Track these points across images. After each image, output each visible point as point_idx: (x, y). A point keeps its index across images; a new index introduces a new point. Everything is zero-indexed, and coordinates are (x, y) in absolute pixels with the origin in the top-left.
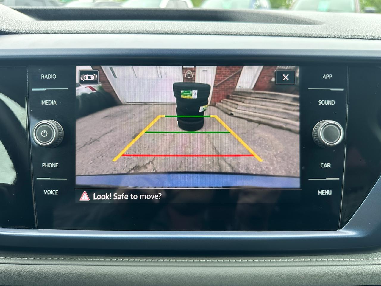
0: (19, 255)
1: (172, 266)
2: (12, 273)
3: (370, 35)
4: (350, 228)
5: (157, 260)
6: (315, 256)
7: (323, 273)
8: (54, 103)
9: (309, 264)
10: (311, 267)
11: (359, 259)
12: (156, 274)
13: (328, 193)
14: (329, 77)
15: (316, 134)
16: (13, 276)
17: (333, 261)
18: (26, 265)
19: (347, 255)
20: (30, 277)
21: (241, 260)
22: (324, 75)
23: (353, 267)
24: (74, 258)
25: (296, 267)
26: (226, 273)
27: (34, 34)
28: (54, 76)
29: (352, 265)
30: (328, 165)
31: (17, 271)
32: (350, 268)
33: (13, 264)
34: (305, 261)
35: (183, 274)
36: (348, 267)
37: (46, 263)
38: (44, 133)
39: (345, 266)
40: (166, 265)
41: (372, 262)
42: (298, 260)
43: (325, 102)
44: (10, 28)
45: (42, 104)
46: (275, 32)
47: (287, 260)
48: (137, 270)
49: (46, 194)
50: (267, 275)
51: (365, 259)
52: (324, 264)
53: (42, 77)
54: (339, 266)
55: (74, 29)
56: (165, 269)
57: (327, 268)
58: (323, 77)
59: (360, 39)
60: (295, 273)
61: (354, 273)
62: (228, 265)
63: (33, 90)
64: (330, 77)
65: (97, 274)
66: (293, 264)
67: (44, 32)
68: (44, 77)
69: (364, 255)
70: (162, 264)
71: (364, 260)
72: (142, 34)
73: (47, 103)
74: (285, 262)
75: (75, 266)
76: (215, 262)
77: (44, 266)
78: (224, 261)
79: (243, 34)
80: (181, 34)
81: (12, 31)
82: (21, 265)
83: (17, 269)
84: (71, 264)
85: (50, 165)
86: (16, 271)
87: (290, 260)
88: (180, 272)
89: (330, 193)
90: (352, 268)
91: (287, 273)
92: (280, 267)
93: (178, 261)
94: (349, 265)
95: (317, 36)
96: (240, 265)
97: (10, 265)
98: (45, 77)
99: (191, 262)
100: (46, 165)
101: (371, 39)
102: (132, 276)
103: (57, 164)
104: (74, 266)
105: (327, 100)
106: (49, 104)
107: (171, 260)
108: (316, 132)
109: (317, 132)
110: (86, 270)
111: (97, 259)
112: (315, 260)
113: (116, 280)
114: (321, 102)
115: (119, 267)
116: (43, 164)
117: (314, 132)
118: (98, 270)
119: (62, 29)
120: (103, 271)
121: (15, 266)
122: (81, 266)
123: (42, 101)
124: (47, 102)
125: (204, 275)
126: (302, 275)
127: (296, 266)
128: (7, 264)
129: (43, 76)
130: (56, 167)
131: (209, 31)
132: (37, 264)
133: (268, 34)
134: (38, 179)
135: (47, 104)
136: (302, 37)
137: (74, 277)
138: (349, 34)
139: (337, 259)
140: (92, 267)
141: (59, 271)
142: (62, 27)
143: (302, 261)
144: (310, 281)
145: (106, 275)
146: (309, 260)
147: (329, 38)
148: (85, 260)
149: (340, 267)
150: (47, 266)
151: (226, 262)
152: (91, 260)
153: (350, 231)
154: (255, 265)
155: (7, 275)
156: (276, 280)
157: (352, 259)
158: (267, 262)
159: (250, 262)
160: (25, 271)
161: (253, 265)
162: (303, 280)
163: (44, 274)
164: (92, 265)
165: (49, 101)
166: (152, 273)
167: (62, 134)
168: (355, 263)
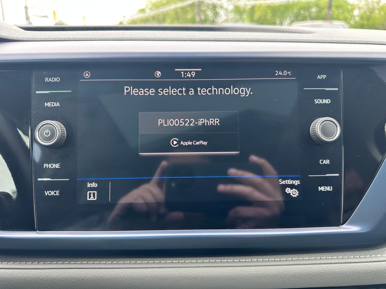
0: (16, 259)
1: (175, 267)
2: (8, 278)
3: (360, 40)
4: (353, 223)
5: (159, 261)
6: (319, 254)
7: (328, 271)
8: (57, 105)
9: (314, 262)
10: (316, 265)
11: (363, 256)
12: (158, 275)
13: (328, 189)
14: (323, 77)
16: (9, 281)
17: (337, 258)
18: (23, 270)
19: (351, 253)
20: (27, 282)
21: (244, 260)
22: (319, 76)
23: (357, 264)
24: (73, 262)
26: (230, 273)
27: (38, 41)
28: (58, 79)
29: (356, 263)
30: (327, 162)
31: (14, 276)
32: (355, 265)
33: (10, 269)
34: (309, 259)
35: (186, 275)
37: (45, 268)
38: (47, 132)
39: (350, 264)
40: (168, 266)
41: (376, 259)
42: (302, 258)
43: (321, 101)
44: (15, 36)
45: (45, 106)
46: (270, 38)
47: (291, 259)
48: (138, 272)
49: (46, 195)
50: (271, 274)
51: (369, 256)
52: (329, 261)
53: (46, 80)
55: (78, 37)
56: (168, 271)
57: (331, 265)
59: (351, 43)
60: (300, 271)
61: (359, 271)
62: (232, 265)
63: (37, 92)
65: (97, 278)
66: (298, 263)
67: (48, 40)
68: (48, 80)
69: (368, 252)
70: (165, 266)
72: (144, 40)
73: (50, 105)
75: (75, 270)
76: (218, 262)
77: (42, 270)
78: (227, 261)
80: (181, 41)
81: (17, 39)
82: (18, 270)
83: (14, 274)
84: (71, 268)
85: (52, 166)
86: (13, 276)
87: (294, 259)
88: (182, 273)
89: (330, 189)
91: (291, 272)
92: (284, 266)
93: (180, 262)
94: (354, 263)
95: (309, 41)
96: (244, 264)
97: (7, 270)
98: (49, 80)
99: (194, 263)
100: (48, 166)
101: (361, 44)
102: (134, 279)
103: (59, 165)
104: (73, 269)
105: (322, 99)
106: (52, 106)
107: (173, 261)
109: (315, 131)
110: (86, 274)
111: (97, 262)
112: (319, 258)
113: (117, 284)
114: (317, 101)
115: (121, 269)
116: (45, 164)
117: (311, 129)
118: (99, 273)
119: (66, 37)
120: (104, 274)
121: (12, 271)
122: (81, 270)
123: (46, 103)
124: (50, 104)
125: (208, 276)
126: (307, 273)
127: (300, 265)
128: (3, 269)
129: (47, 79)
130: (58, 167)
131: (208, 38)
132: (35, 268)
133: (263, 40)
134: (39, 179)
135: (50, 106)
136: (296, 42)
137: (73, 281)
138: (340, 40)
139: (341, 257)
140: (93, 271)
141: (57, 275)
143: (306, 260)
144: (315, 280)
145: (107, 279)
146: (314, 258)
147: (322, 43)
148: (85, 263)
149: (345, 264)
150: (45, 270)
151: (230, 262)
152: (91, 263)
153: (352, 226)
154: (260, 264)
155: (3, 281)
156: (281, 280)
157: (356, 257)
158: (271, 261)
159: (254, 261)
160: (23, 276)
161: (257, 264)
162: (308, 279)
163: (42, 279)
164: (92, 268)
165: (53, 103)
166: (155, 275)
167: (65, 134)
168: (360, 260)
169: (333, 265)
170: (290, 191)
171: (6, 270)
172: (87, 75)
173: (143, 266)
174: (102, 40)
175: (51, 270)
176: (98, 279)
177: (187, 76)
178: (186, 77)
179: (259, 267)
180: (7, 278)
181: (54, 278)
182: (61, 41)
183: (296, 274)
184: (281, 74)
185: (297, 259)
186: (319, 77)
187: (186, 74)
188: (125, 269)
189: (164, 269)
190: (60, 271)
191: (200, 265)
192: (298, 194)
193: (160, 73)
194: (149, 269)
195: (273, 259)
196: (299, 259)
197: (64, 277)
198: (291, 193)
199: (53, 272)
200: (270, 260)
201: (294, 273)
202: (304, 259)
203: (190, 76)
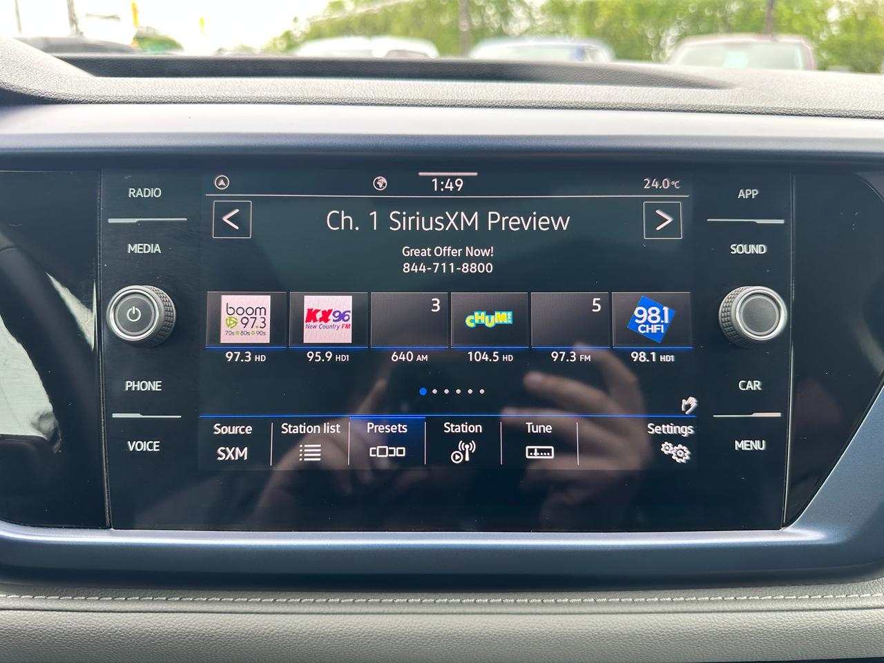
0: (65, 590)
1: (414, 613)
2: (48, 631)
3: (838, 108)
4: (810, 524)
5: (379, 600)
6: (733, 590)
7: (751, 628)
8: (156, 250)
9: (721, 607)
10: (725, 615)
11: (832, 596)
12: (377, 631)
13: (757, 445)
14: (751, 195)
15: (728, 316)
16: (50, 638)
17: (772, 599)
18: (80, 614)
19: (803, 588)
20: (89, 640)
21: (566, 600)
22: (741, 191)
23: (817, 613)
24: (190, 597)
25: (691, 615)
26: (534, 629)
27: (112, 103)
28: (157, 191)
29: (815, 610)
30: (755, 385)
31: (60, 626)
32: (812, 615)
33: (52, 610)
34: (710, 601)
35: (437, 631)
36: (807, 613)
37: (128, 609)
38: (134, 313)
39: (801, 613)
40: (399, 610)
41: (860, 602)
42: (695, 598)
43: (744, 247)
44: (62, 91)
45: (129, 252)
46: (633, 102)
47: (669, 599)
48: (333, 622)
49: (131, 449)
50: (626, 632)
51: (844, 596)
52: (754, 606)
53: (130, 193)
54: (787, 611)
55: (200, 95)
56: (397, 620)
57: (759, 615)
58: (740, 196)
59: (816, 116)
60: (689, 627)
61: (820, 628)
62: (539, 610)
63: (111, 221)
64: (753, 195)
65: (243, 633)
66: (685, 608)
67: (135, 100)
68: (135, 194)
69: (842, 587)
70: (391, 609)
71: (843, 599)
72: (349, 104)
73: (140, 250)
74: (667, 603)
75: (194, 615)
76: (509, 604)
77: (123, 615)
78: (529, 602)
79: (566, 105)
80: (432, 106)
81: (65, 98)
82: (69, 613)
83: (60, 622)
84: (186, 610)
85: (144, 386)
86: (58, 627)
87: (677, 599)
88: (430, 626)
89: (761, 447)
90: (816, 616)
91: (670, 628)
92: (655, 615)
93: (425, 603)
94: (810, 610)
95: (722, 110)
96: (567, 609)
97: (46, 612)
98: (138, 194)
99: (454, 604)
100: (134, 386)
101: (839, 117)
102: (322, 637)
103: (159, 384)
104: (190, 614)
105: (748, 244)
106: (145, 252)
107: (410, 601)
108: (728, 311)
109: (730, 311)
110: (217, 624)
111: (242, 599)
112: (732, 598)
113: (285, 647)
114: (736, 249)
115: (294, 615)
116: (127, 382)
117: (722, 312)
118: (246, 623)
119: (174, 95)
120: (257, 626)
121: (55, 615)
122: (206, 615)
123: (130, 245)
124: (139, 248)
125: (485, 635)
126: (705, 632)
127: (690, 612)
128: (37, 612)
129: (132, 191)
130: (157, 390)
131: (493, 99)
132: (106, 610)
133: (618, 106)
134: (115, 415)
135: (139, 252)
136: (692, 111)
137: (190, 640)
138: (792, 107)
139: (782, 597)
140: (232, 617)
141: (155, 626)
142: (174, 90)
143: (704, 602)
144: (721, 645)
145: (264, 636)
146: (720, 598)
147: (750, 113)
148: (216, 601)
149: (789, 613)
150: (128, 614)
151: (534, 603)
152: (229, 602)
153: (808, 529)
154: (601, 609)
155: (36, 637)
156: (647, 645)
157: (815, 597)
158: (627, 603)
159: (587, 603)
160: (79, 626)
161: (594, 609)
162: (707, 644)
163: (122, 634)
164: (231, 613)
165: (145, 245)
166: (368, 630)
167: (173, 317)
168: (823, 605)
169: (763, 614)
170: (672, 448)
171: (43, 613)
172: (222, 183)
173: (343, 609)
174: (254, 103)
175: (142, 614)
176: (243, 637)
177: (446, 187)
178: (442, 190)
179: (598, 616)
180: (44, 631)
181: (147, 631)
182: (163, 103)
183: (679, 633)
184: (657, 186)
185: (682, 599)
186: (741, 194)
187: (442, 183)
188: (304, 616)
189: (390, 618)
190: (161, 618)
191: (468, 610)
192: (689, 456)
193: (384, 180)
194: (356, 616)
195: (631, 600)
196: (687, 599)
197: (169, 630)
198: (672, 453)
199: (146, 620)
200: (623, 600)
201: (675, 631)
202: (699, 599)
203: (451, 188)
